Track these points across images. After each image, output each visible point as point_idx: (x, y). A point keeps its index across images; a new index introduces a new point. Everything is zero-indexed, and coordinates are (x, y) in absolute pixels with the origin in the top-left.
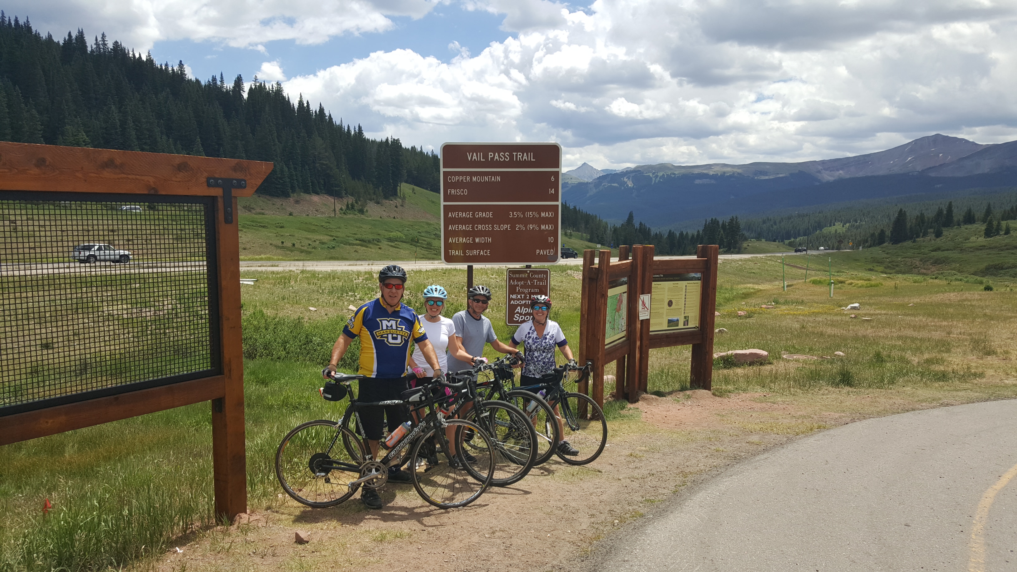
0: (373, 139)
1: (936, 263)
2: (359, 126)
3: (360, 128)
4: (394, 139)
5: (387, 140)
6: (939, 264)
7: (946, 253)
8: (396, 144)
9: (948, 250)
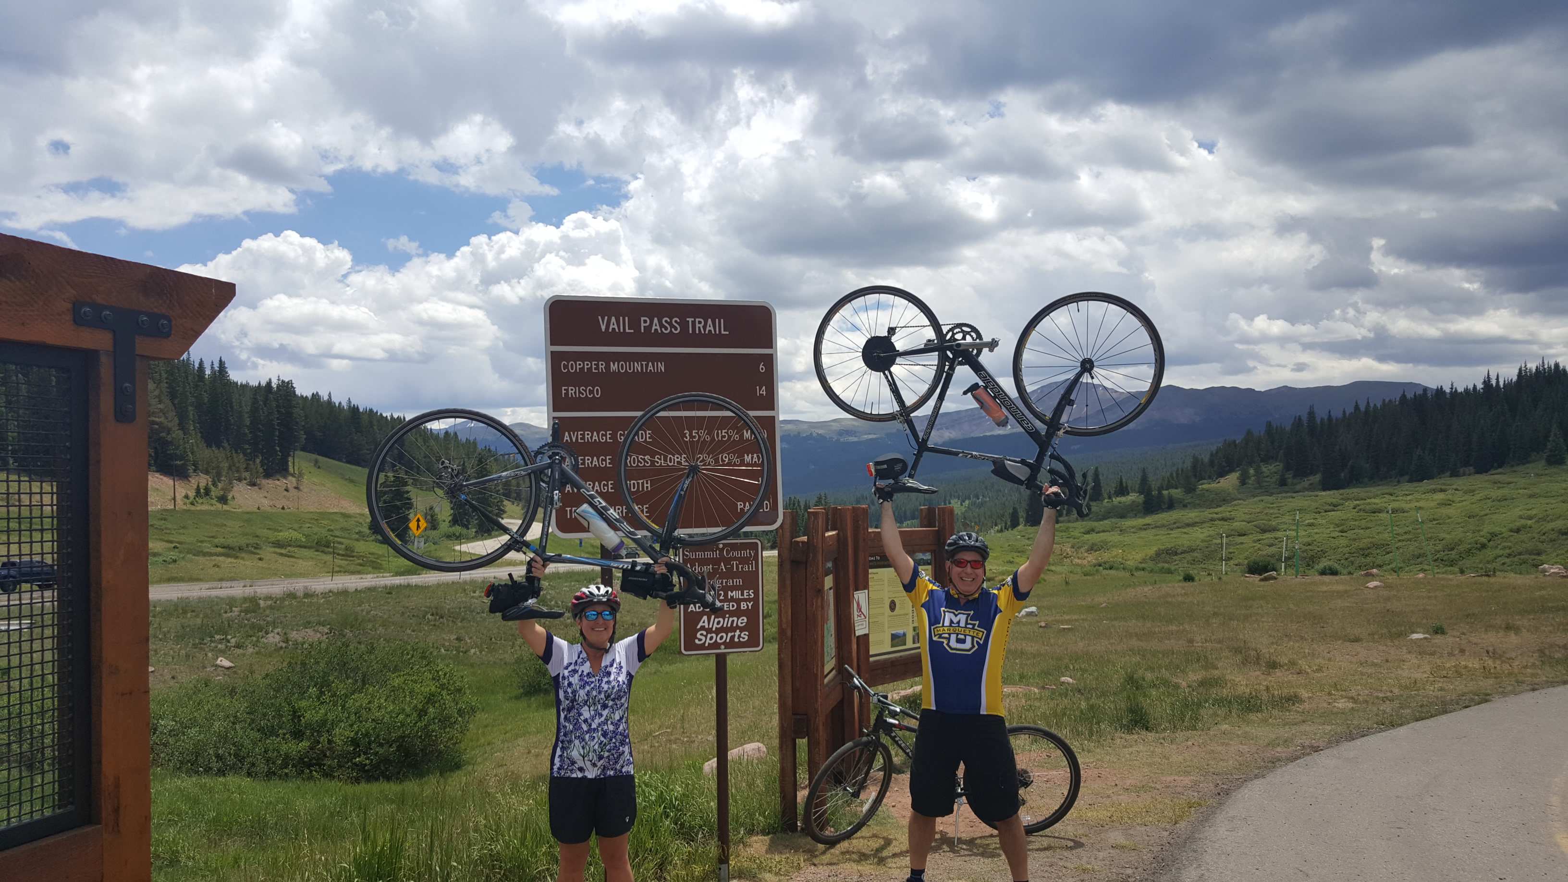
0: (244, 382)
1: (1092, 549)
2: (220, 361)
3: (221, 363)
4: (283, 382)
5: (269, 383)
6: (1096, 551)
7: (1103, 536)
8: (286, 388)
9: (1104, 531)
